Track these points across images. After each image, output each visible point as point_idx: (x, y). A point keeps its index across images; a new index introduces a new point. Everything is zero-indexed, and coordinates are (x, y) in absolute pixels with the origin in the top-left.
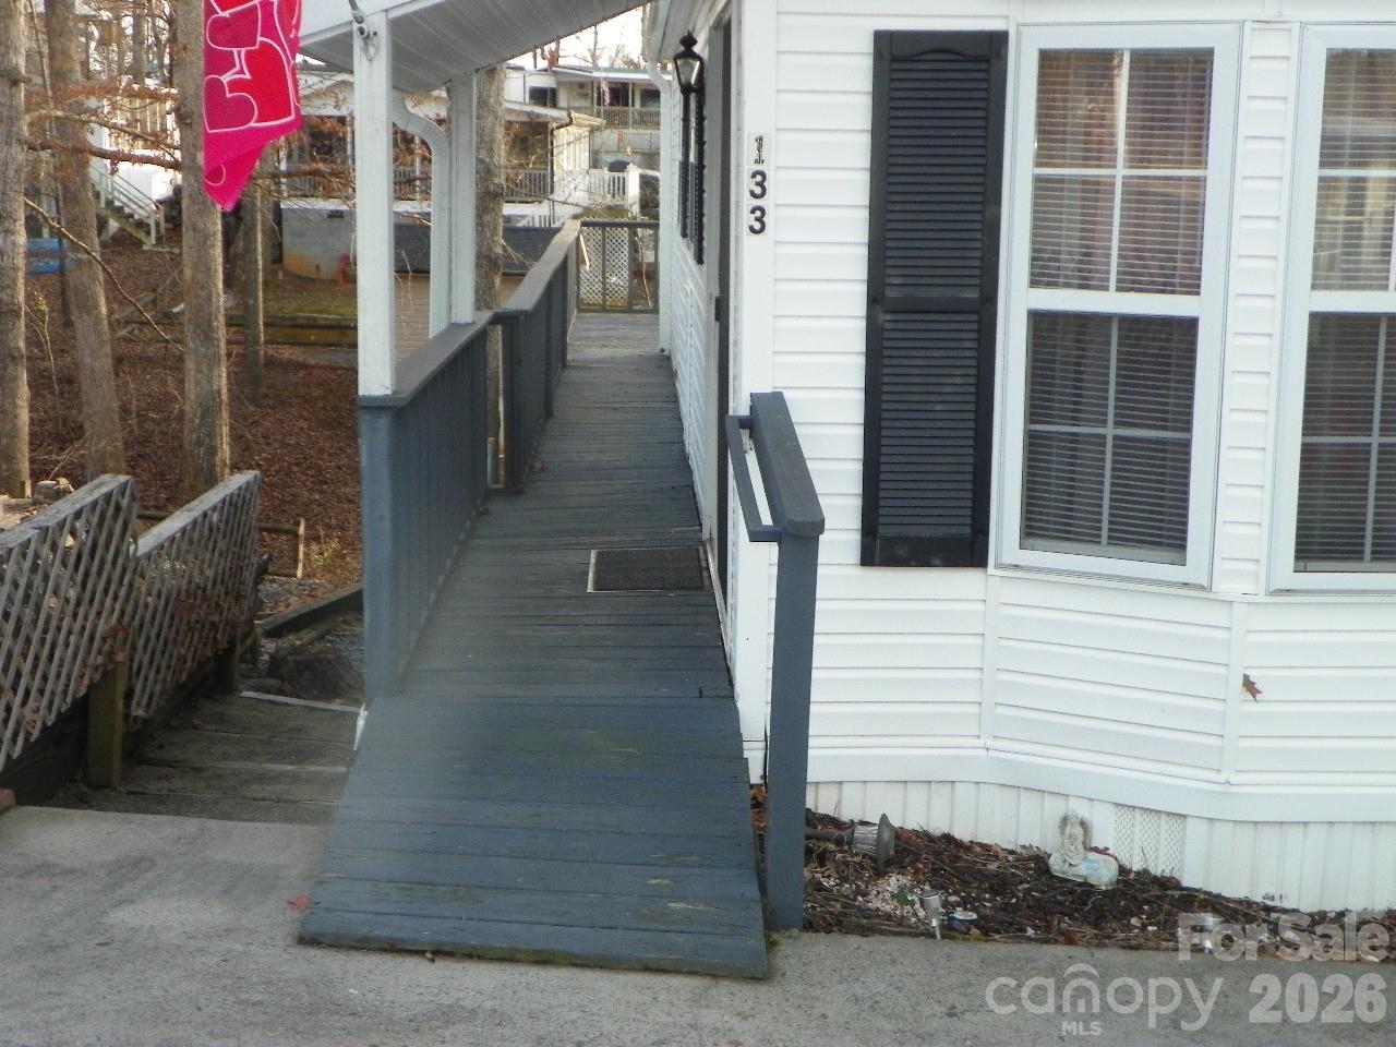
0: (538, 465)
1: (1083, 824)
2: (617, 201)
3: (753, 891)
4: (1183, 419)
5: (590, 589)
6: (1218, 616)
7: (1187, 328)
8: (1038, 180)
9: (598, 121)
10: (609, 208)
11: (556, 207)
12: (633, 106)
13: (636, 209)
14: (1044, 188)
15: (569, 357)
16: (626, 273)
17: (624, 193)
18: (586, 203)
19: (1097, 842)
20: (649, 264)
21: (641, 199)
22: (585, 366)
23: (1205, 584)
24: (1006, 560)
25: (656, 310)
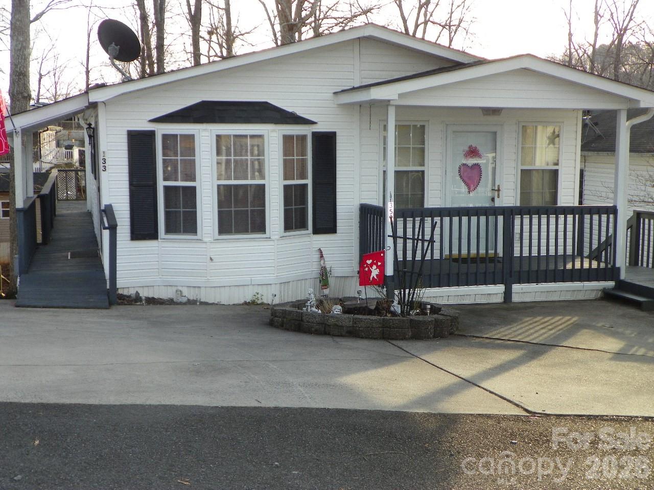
0: (51, 238)
1: (180, 291)
2: (69, 161)
3: (107, 297)
4: (195, 206)
5: (69, 258)
6: (204, 245)
7: (194, 188)
8: (163, 160)
9: (58, 128)
10: (66, 164)
11: (42, 164)
12: (74, 120)
13: (77, 164)
14: (164, 161)
15: (56, 213)
16: (74, 190)
17: (72, 158)
18: (55, 161)
19: (184, 295)
20: (83, 186)
21: (79, 161)
22: (62, 216)
23: (201, 239)
24: (162, 238)
25: (86, 199)
